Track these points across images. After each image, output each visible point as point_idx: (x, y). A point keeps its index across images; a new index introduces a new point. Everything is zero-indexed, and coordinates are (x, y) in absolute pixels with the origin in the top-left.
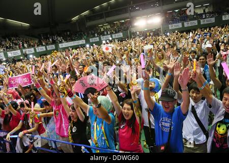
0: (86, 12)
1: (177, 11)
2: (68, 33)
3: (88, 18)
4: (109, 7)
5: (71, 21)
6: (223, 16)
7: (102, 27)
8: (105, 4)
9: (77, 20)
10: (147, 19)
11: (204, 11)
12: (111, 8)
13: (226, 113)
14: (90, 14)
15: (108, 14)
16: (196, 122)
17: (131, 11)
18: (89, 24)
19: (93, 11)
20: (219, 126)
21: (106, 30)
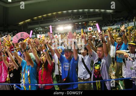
0: (29, 20)
1: (80, 23)
2: (16, 31)
3: (29, 23)
4: (43, 19)
5: (18, 24)
6: (103, 28)
7: (38, 29)
8: (40, 17)
9: (22, 24)
10: (64, 26)
11: (94, 24)
12: (44, 19)
13: (99, 58)
14: (30, 21)
15: (42, 22)
16: (84, 67)
17: (55, 22)
18: (30, 27)
19: (33, 20)
20: (96, 66)
21: (40, 31)
